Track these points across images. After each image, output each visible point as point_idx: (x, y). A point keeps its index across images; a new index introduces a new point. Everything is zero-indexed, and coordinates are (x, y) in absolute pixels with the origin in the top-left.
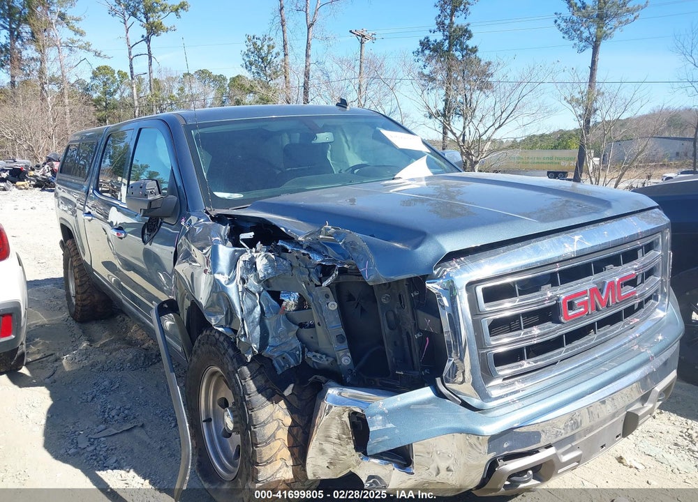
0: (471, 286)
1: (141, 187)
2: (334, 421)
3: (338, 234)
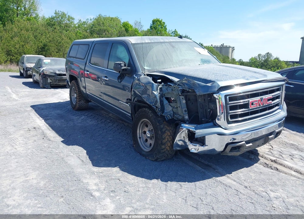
0: (226, 96)
1: (120, 64)
2: (183, 133)
3: (189, 81)
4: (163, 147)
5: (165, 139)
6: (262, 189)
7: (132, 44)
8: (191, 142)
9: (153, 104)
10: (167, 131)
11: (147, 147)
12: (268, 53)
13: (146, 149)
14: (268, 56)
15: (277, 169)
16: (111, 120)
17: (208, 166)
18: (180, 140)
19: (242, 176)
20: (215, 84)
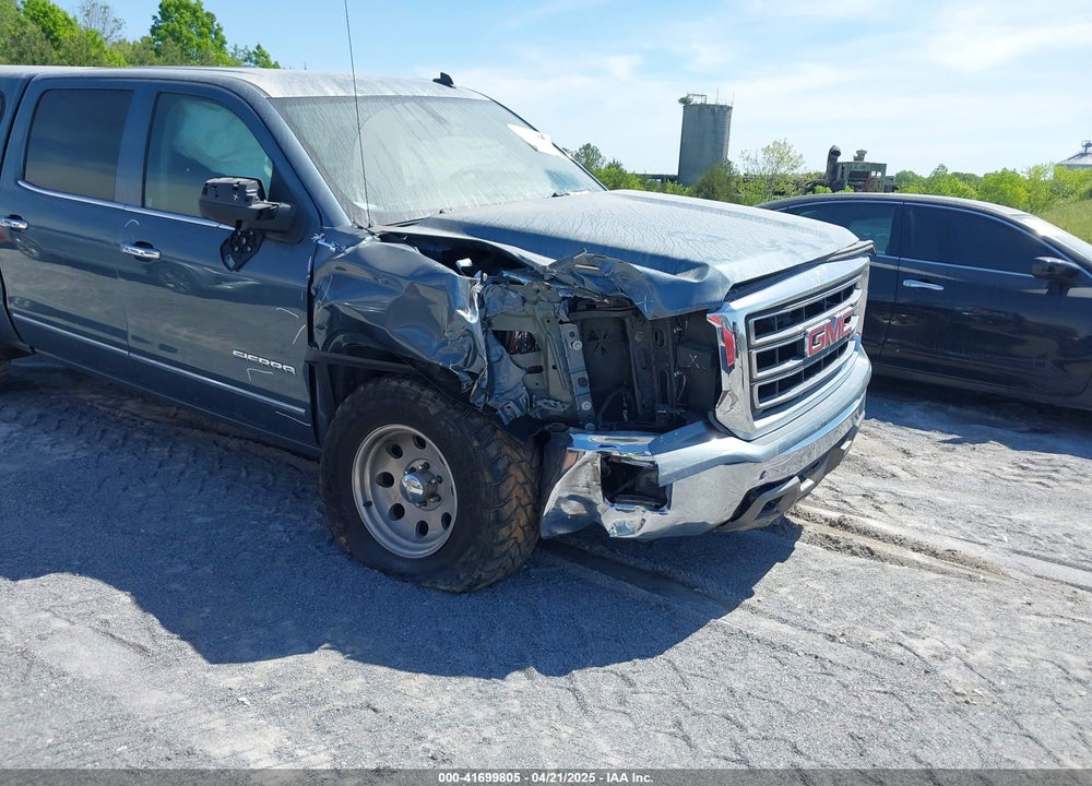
0: (748, 319)
1: (236, 189)
2: (586, 467)
3: (604, 263)
4: (504, 532)
5: (507, 501)
6: (882, 635)
7: (270, 98)
8: (612, 501)
9: (460, 363)
10: (513, 470)
11: (407, 539)
12: (589, 145)
13: (406, 547)
14: (587, 156)
15: (872, 553)
16: (150, 432)
17: (656, 576)
18: (572, 497)
19: (791, 598)
20: (710, 275)
